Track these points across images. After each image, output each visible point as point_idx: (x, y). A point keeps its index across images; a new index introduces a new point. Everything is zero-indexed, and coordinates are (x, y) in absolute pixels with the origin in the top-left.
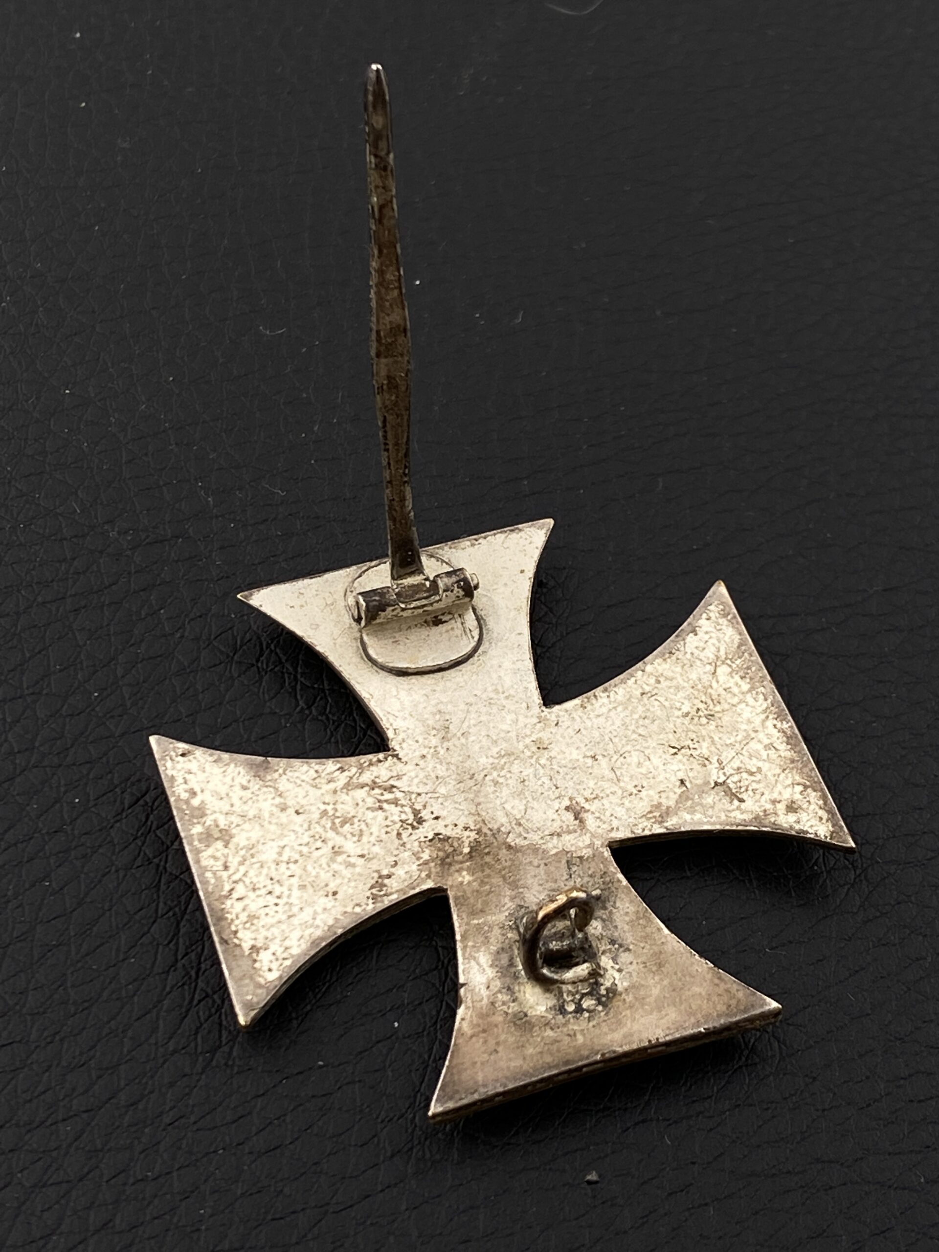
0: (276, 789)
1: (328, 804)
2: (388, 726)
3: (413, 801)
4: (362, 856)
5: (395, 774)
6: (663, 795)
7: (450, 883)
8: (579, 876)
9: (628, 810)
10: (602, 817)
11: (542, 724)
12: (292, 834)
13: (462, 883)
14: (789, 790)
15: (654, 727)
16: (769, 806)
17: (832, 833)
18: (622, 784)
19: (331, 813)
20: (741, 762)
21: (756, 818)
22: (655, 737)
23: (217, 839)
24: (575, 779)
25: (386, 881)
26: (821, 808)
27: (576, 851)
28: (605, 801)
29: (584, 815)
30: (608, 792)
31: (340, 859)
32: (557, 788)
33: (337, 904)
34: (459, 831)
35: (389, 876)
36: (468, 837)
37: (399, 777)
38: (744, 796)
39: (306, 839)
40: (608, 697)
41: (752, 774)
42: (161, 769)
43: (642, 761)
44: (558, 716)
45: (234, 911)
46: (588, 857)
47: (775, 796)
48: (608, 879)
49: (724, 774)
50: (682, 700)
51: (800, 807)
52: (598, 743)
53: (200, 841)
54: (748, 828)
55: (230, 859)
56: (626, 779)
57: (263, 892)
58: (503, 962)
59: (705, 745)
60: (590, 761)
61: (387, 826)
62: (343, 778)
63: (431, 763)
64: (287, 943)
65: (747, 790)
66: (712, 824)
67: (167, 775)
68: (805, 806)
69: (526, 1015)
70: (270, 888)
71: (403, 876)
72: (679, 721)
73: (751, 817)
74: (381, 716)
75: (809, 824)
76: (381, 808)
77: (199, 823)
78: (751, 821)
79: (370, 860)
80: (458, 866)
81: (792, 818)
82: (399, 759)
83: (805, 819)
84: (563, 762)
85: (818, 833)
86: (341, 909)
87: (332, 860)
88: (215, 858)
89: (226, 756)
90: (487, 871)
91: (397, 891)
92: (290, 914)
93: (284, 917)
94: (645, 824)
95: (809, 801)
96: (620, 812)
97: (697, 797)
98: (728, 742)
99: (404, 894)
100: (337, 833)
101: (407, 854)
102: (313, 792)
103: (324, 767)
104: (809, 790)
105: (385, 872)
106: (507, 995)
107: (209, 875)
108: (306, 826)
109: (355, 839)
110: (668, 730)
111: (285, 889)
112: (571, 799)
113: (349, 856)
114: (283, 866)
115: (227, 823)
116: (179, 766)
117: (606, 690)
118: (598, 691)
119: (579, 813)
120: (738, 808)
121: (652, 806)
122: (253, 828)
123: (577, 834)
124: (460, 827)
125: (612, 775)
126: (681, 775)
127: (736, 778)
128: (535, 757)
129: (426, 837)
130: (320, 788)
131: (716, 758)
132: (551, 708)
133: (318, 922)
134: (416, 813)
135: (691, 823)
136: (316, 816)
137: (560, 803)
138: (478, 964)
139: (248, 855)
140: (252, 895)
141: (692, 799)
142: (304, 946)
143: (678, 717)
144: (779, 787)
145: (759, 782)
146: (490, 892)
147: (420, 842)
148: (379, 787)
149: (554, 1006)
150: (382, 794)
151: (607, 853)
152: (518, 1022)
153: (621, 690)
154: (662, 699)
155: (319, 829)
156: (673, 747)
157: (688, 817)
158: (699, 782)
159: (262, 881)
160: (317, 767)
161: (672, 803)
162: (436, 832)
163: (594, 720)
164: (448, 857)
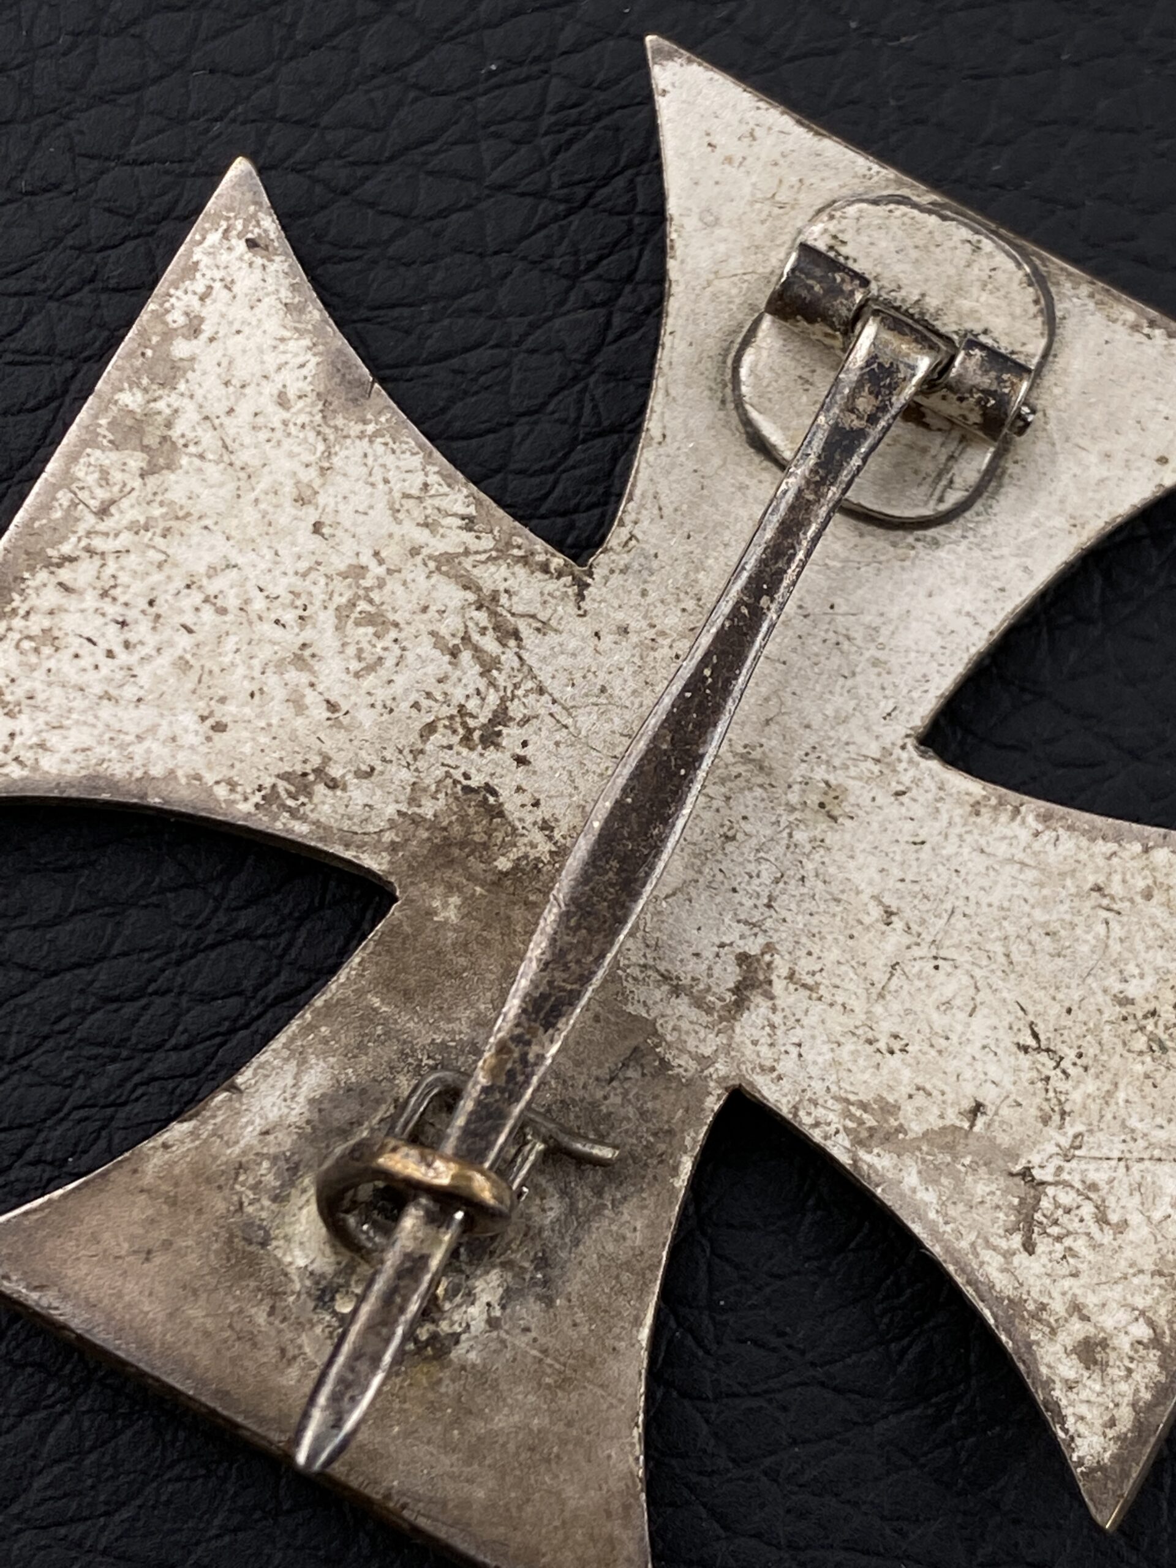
0: (329, 454)
1: (381, 562)
2: (628, 519)
3: (520, 692)
4: (332, 707)
5: (543, 616)
6: (920, 1097)
7: (413, 892)
8: (625, 1094)
9: (836, 1063)
10: (779, 1032)
11: (876, 769)
12: (269, 555)
13: (430, 913)
14: (1123, 1316)
15: (1048, 967)
16: (1058, 1306)
17: (1100, 1467)
18: (878, 1009)
19: (367, 582)
20: (1111, 1181)
21: (1016, 1304)
22: (1027, 983)
23: (145, 448)
24: (815, 921)
25: (320, 789)
26: (1134, 1405)
27: (669, 1045)
28: (818, 1008)
29: (757, 999)
30: (840, 1000)
31: (293, 675)
32: (769, 906)
33: (204, 749)
34: (529, 819)
35: (333, 785)
36: (533, 846)
37: (543, 628)
38: (1043, 1246)
39: (280, 587)
40: (1037, 834)
41: (1102, 1219)
42: (194, 235)
43: (958, 1002)
44: (917, 782)
45: (33, 600)
46: (678, 1077)
47: (1091, 1300)
48: (662, 1147)
49: (1060, 1169)
50: (1147, 968)
51: (1104, 1366)
52: (926, 897)
53: (113, 425)
54: (980, 1305)
55: (125, 503)
56: (896, 1006)
57: (113, 610)
58: (337, 1114)
59: (1090, 1086)
60: (876, 912)
61: (429, 695)
62: (454, 539)
63: (622, 654)
64: (53, 739)
65: (1059, 1239)
66: (934, 1232)
67: (190, 253)
68: (1114, 1372)
69: (264, 1244)
70: (131, 615)
71: (356, 808)
72: (1100, 998)
73: (1010, 1292)
74: (638, 492)
75: (1083, 1410)
76: (454, 653)
77: (146, 390)
78: (999, 1300)
79: (337, 724)
80: (458, 878)
81: (1069, 1368)
82: (581, 596)
83: (1085, 1394)
84: (832, 870)
85: (1078, 1441)
86: (198, 763)
87: (280, 666)
88: (105, 477)
89: (316, 312)
90: (494, 935)
91: (317, 823)
92: (114, 692)
93: (98, 689)
94: (831, 1117)
95: (1130, 1371)
96: (819, 1054)
97: (967, 1161)
98: (1133, 1122)
99: (321, 839)
100: (337, 629)
101: (406, 775)
102: (381, 513)
103: (446, 489)
104: (1154, 1354)
105: (335, 771)
106: (278, 1176)
107: (64, 497)
108: (303, 566)
109: (355, 666)
110: (1060, 996)
111: (152, 640)
112: (769, 948)
113: (312, 685)
114: (197, 597)
115: (190, 435)
116: (224, 257)
117: (1045, 818)
118: (1033, 806)
119: (753, 986)
120: (1008, 1254)
121: (880, 1099)
122: (222, 485)
123: (705, 1019)
124: (539, 814)
125: (879, 977)
126: (989, 1095)
127: (1067, 1198)
128: (797, 815)
129: (467, 776)
130: (399, 522)
131: (1080, 1128)
132: (923, 755)
133: (138, 750)
134: (501, 717)
135: (902, 1196)
136: (340, 563)
137: (742, 937)
138: (297, 1077)
139: (162, 525)
140: (91, 600)
141: (955, 1158)
142: (70, 770)
143: (1105, 991)
144: (1115, 1293)
145: (1095, 1246)
146: (458, 975)
147: (448, 775)
148: (493, 614)
149: (323, 1276)
150: (483, 631)
151: (713, 1104)
152: (239, 1243)
153: (1069, 844)
154: (1117, 930)
155: (319, 593)
156: (1035, 1036)
157: (911, 1179)
158: (1004, 1140)
159: (134, 591)
160: (433, 479)
161: (916, 1128)
162: (494, 782)
163: (966, 850)
164: (462, 845)
